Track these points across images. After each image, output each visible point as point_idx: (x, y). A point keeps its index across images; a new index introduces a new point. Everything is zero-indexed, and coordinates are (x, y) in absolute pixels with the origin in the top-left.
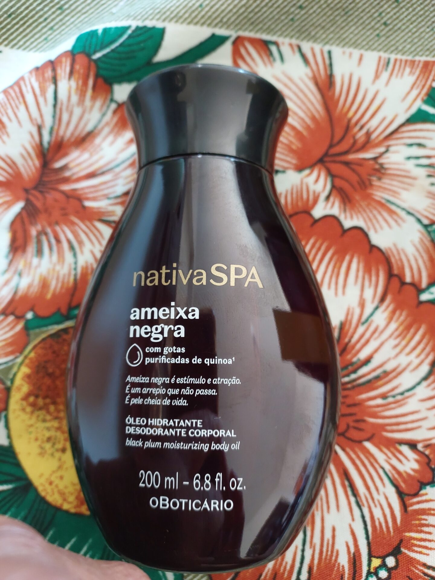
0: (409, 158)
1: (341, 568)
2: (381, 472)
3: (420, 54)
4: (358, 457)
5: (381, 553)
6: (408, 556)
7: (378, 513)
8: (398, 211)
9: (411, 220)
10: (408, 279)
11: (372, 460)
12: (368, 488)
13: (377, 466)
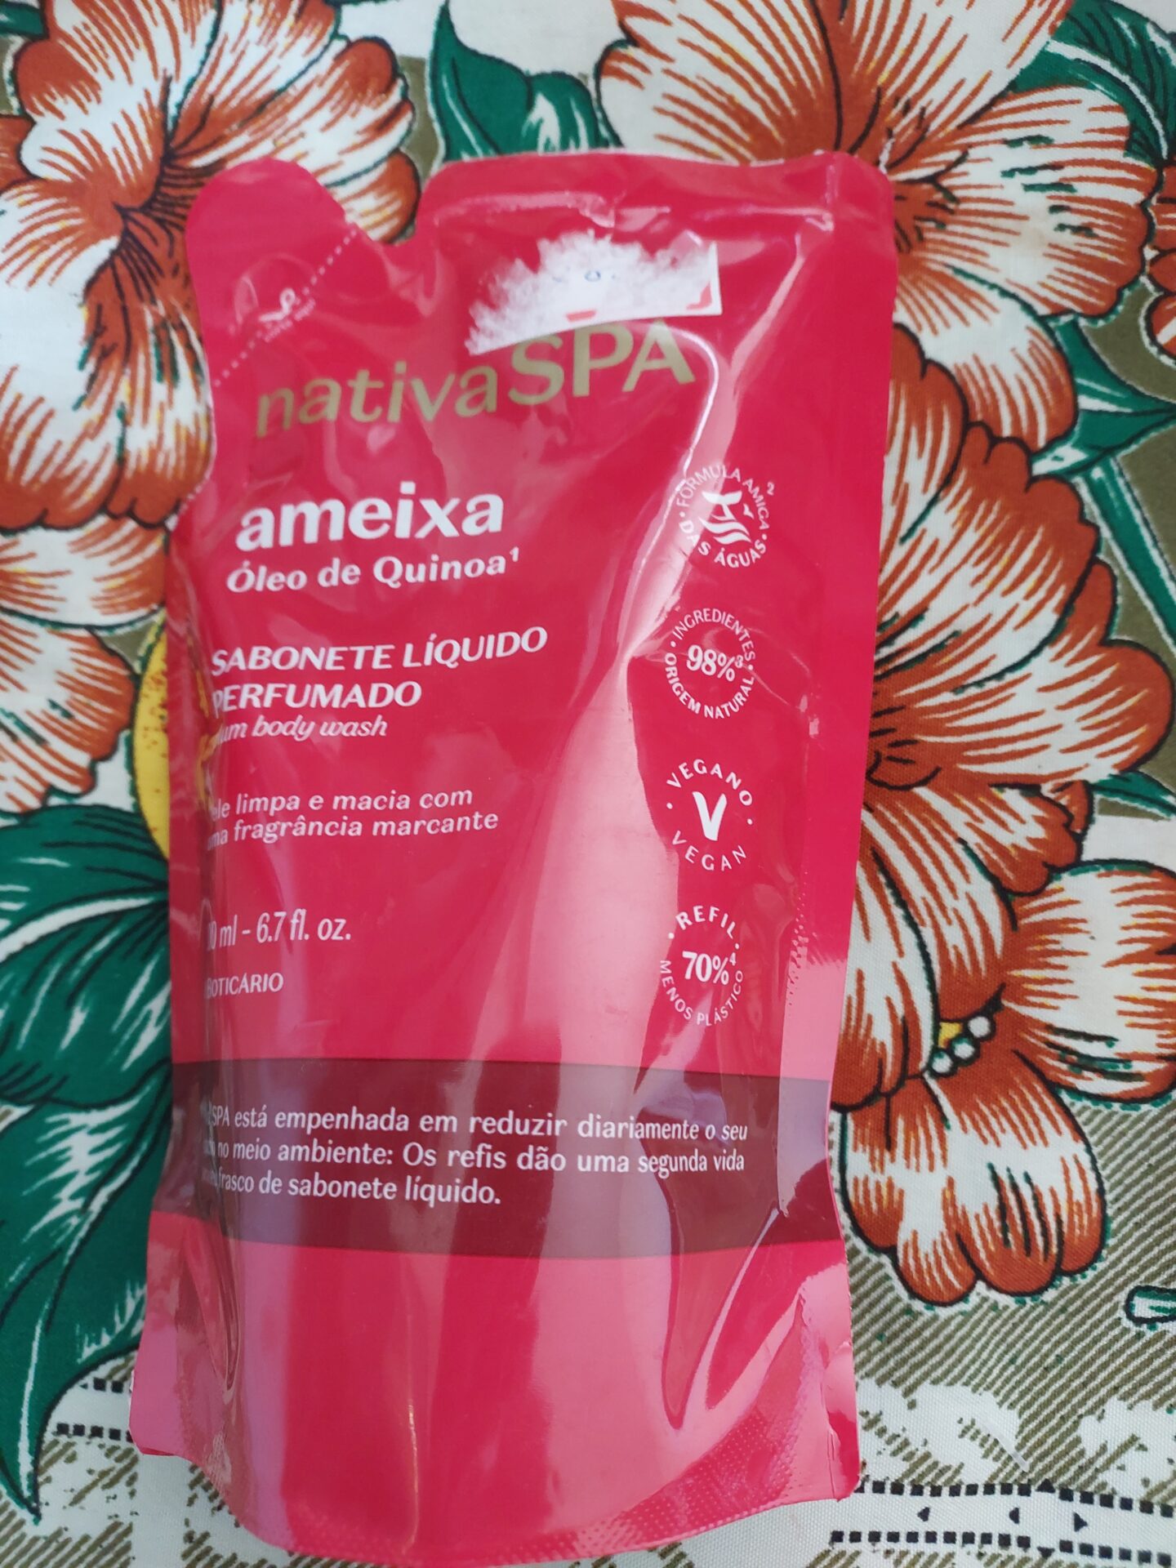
1: (878, 1047)
2: (958, 849)
4: (905, 822)
5: (961, 1010)
6: (1017, 1014)
7: (953, 936)
11: (938, 827)
12: (931, 887)
13: (949, 839)
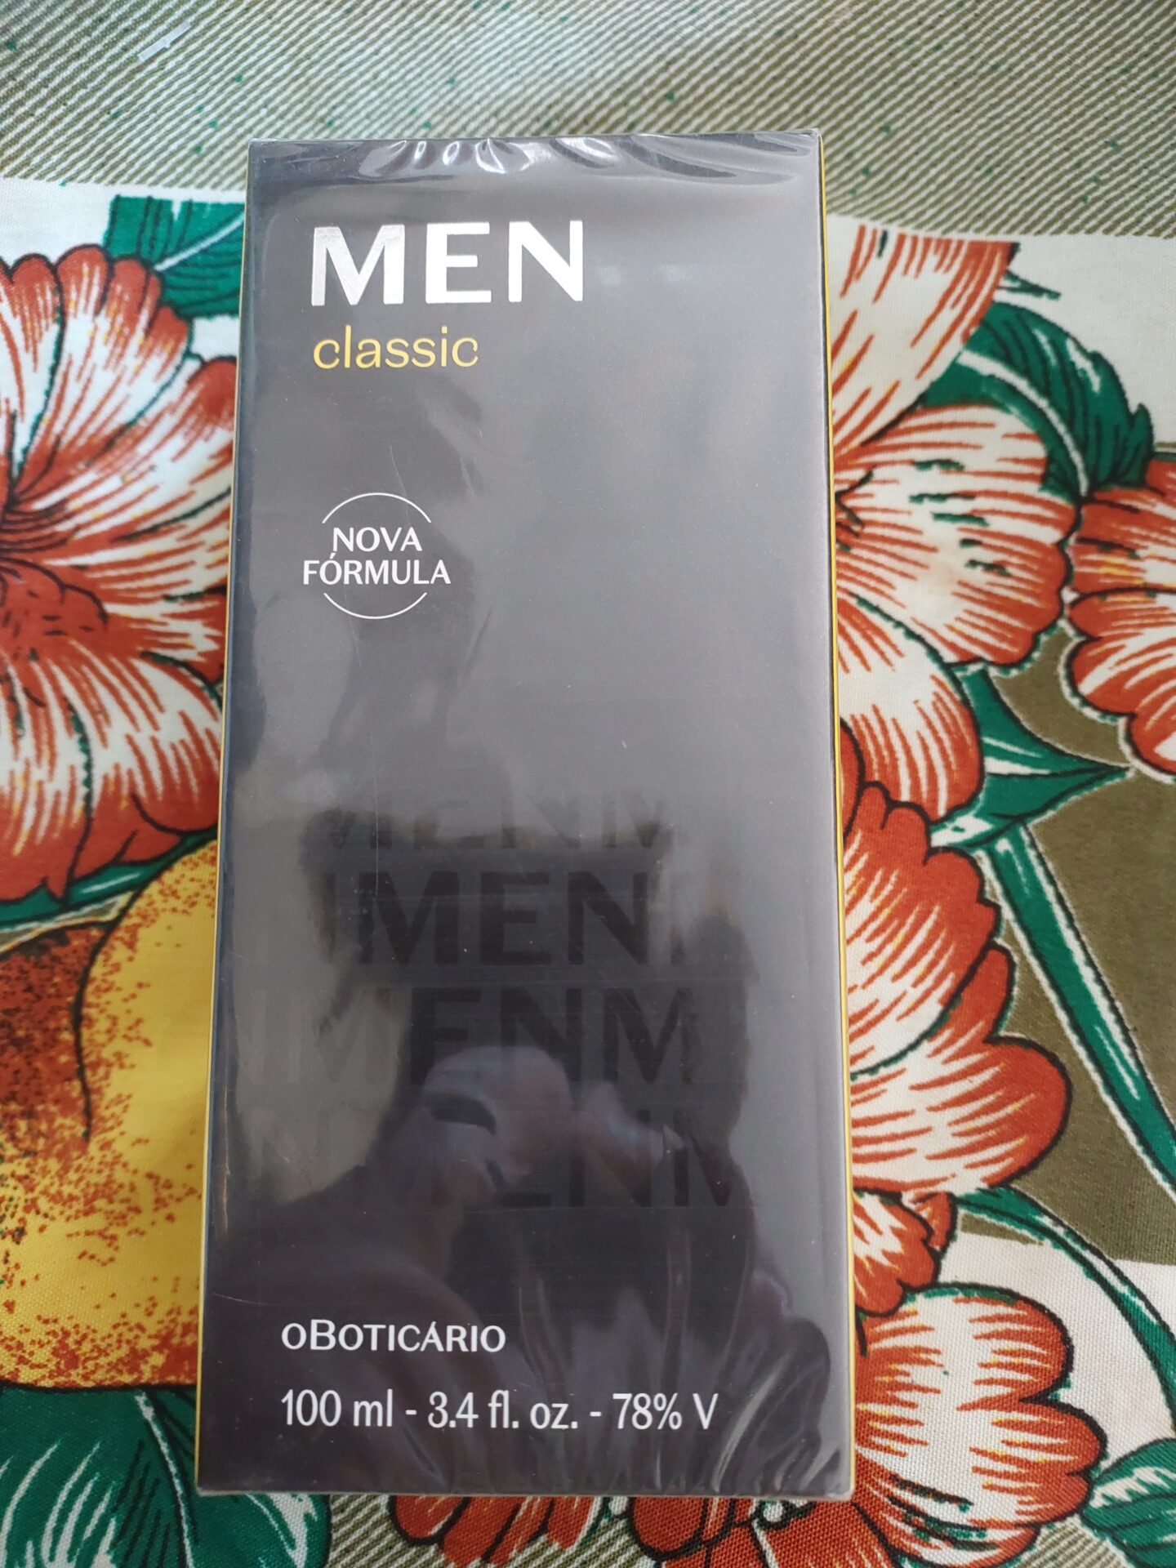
0: (919, 498)
3: (962, 225)
8: (887, 627)
9: (915, 649)
10: (905, 796)
